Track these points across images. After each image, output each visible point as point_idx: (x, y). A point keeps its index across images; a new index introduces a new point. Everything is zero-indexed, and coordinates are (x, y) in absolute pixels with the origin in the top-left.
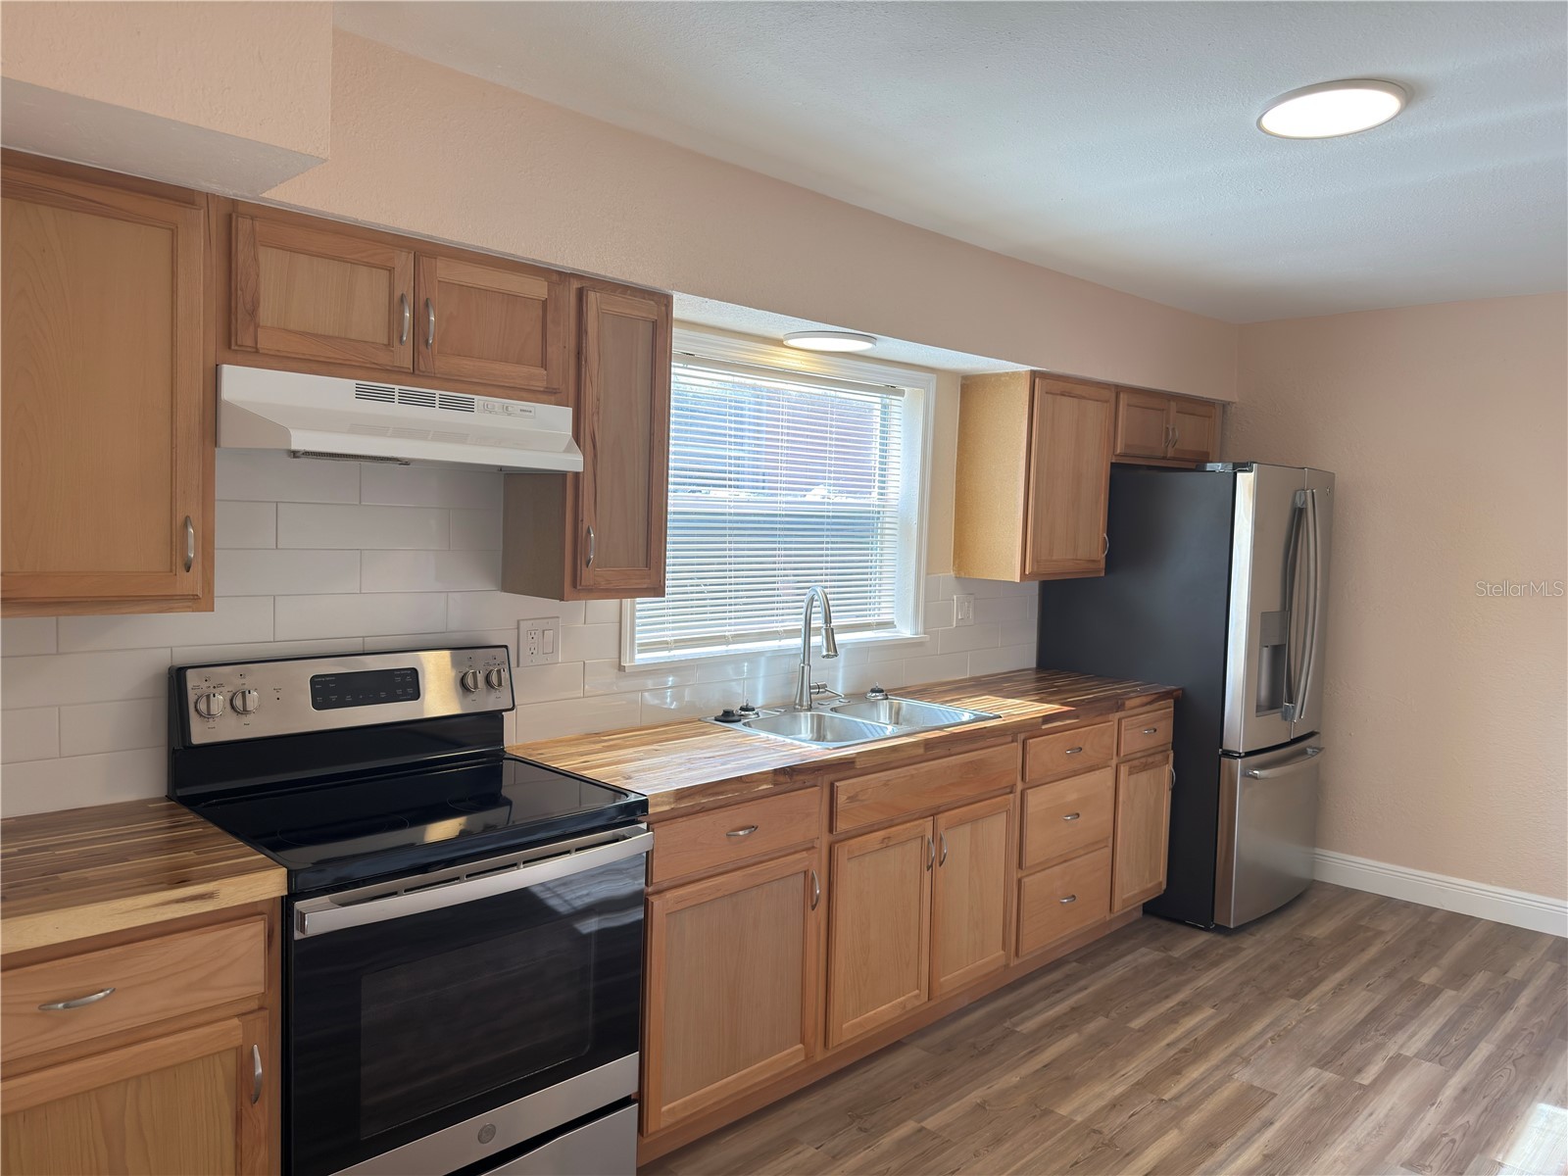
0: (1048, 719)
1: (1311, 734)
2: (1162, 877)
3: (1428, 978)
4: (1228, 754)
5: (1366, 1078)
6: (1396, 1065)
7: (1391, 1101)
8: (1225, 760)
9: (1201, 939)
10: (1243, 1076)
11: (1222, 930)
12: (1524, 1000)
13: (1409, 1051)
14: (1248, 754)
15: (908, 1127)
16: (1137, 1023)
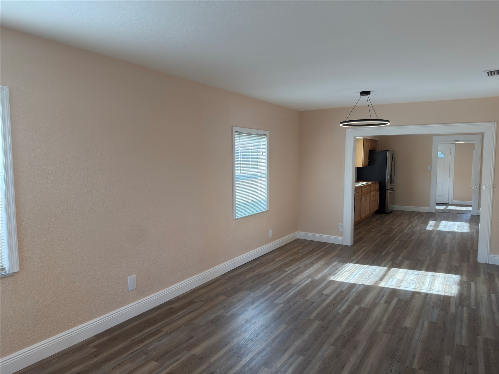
0: (372, 184)
1: (393, 188)
2: (378, 207)
3: (413, 215)
4: (387, 189)
5: (413, 220)
6: (414, 220)
7: (416, 221)
8: (386, 190)
9: (384, 214)
10: (400, 221)
11: (387, 213)
12: (425, 216)
13: (415, 219)
14: (389, 189)
15: (371, 225)
16: (385, 219)
